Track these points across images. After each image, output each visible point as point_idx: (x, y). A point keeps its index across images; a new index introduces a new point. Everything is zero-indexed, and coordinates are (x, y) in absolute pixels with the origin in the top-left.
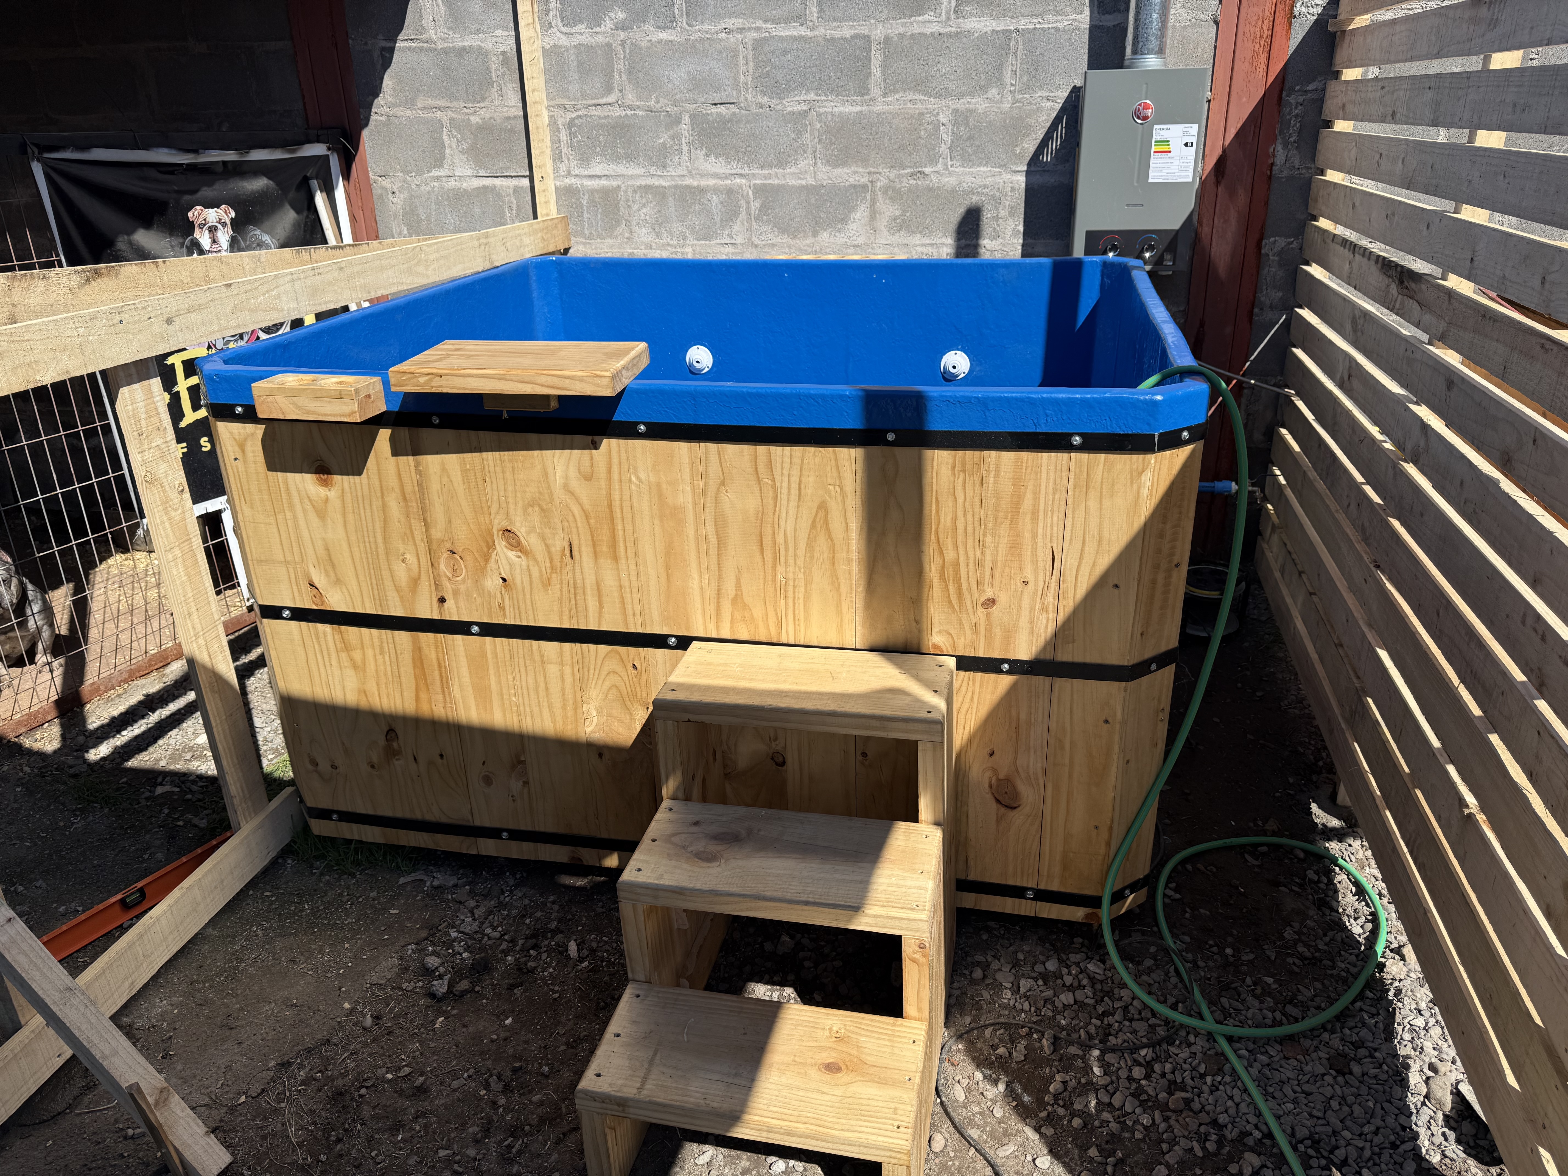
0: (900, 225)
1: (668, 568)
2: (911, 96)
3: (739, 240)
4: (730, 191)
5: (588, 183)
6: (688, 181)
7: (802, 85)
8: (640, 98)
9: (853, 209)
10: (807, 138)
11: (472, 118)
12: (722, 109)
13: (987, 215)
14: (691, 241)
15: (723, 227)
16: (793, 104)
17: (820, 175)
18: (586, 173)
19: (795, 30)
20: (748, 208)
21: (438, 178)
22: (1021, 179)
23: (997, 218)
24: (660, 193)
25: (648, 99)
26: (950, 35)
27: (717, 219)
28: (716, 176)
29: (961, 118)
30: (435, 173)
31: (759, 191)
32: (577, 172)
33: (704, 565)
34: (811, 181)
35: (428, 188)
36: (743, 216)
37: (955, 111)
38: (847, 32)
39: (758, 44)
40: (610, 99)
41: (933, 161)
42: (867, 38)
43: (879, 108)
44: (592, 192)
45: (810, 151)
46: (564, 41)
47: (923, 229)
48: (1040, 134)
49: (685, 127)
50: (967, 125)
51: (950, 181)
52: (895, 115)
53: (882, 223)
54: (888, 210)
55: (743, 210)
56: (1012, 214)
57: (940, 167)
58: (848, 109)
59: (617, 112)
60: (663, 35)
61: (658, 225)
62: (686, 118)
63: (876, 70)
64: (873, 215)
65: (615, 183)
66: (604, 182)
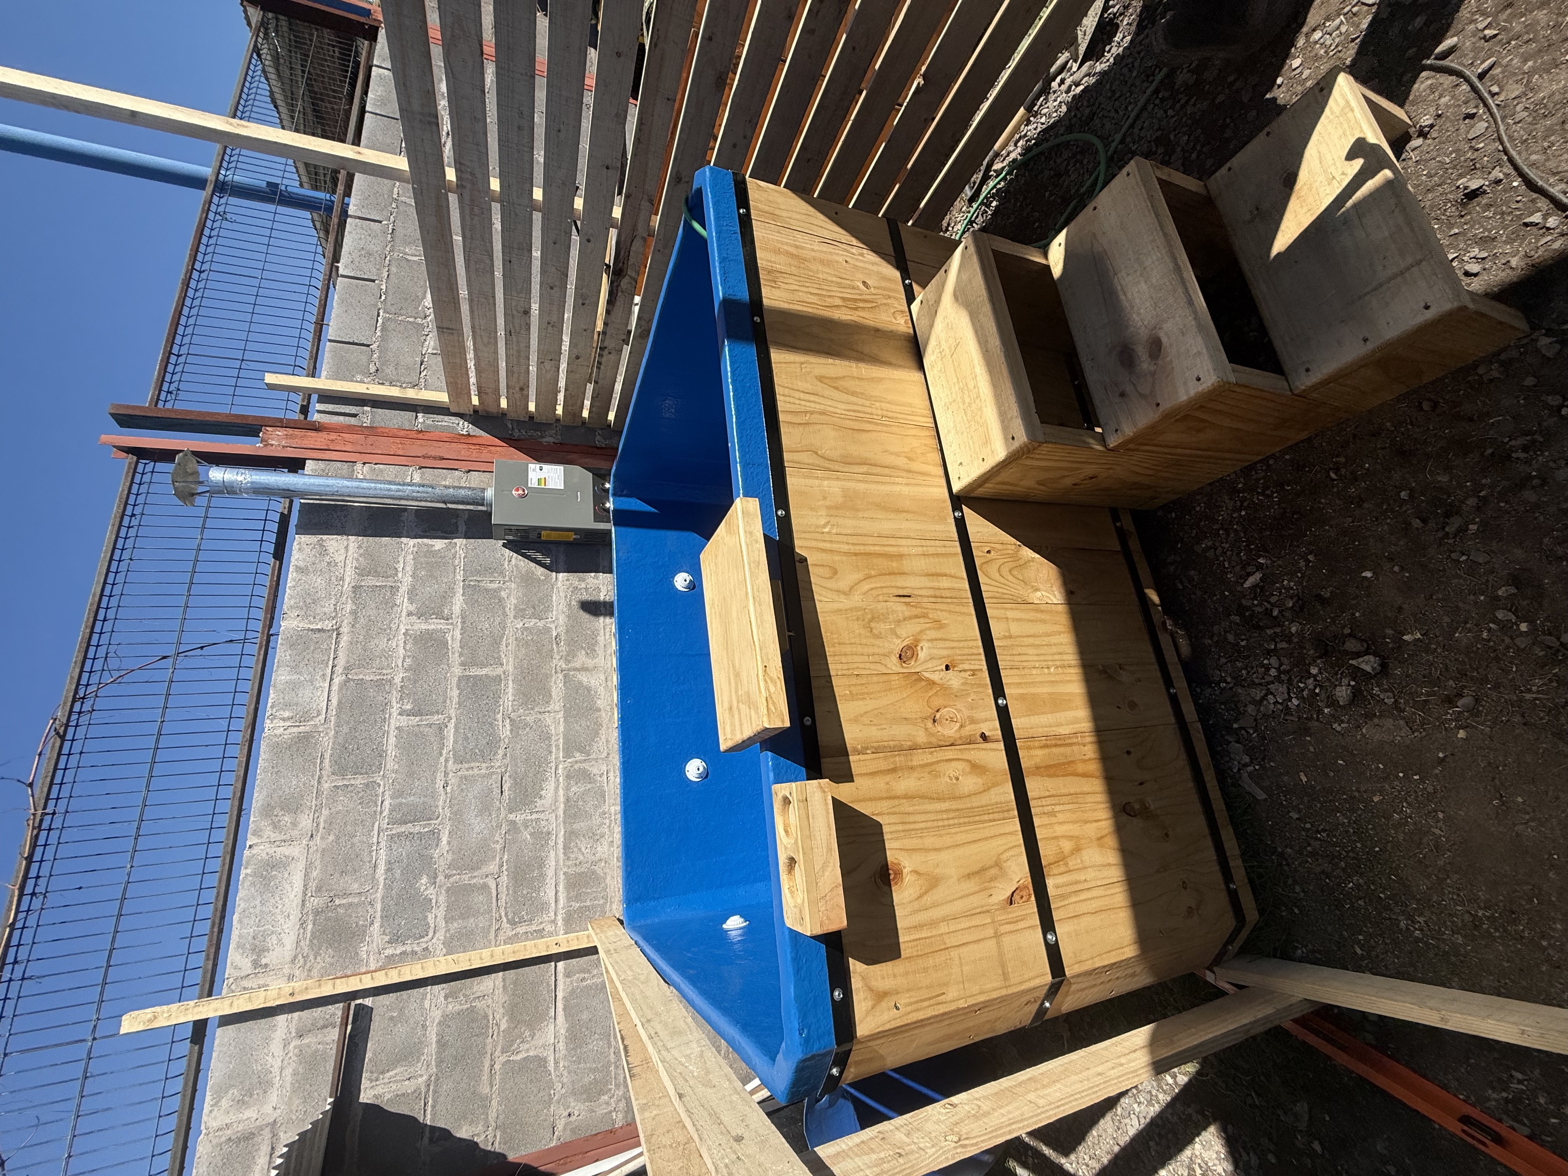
0: (591, 650)
1: (899, 511)
2: (503, 647)
3: (604, 768)
4: (568, 777)
5: (562, 902)
6: (561, 812)
7: (491, 724)
8: (494, 857)
9: (580, 683)
10: (530, 719)
11: (502, 1028)
12: (506, 787)
13: (586, 597)
14: (606, 808)
15: (595, 781)
16: (505, 731)
17: (557, 708)
18: (553, 905)
19: (450, 732)
20: (580, 762)
21: (556, 1063)
22: (562, 576)
23: (586, 589)
24: (571, 835)
25: (494, 850)
26: (463, 623)
27: (589, 786)
28: (557, 789)
29: (520, 613)
30: (551, 1067)
31: (568, 754)
32: (552, 914)
33: (887, 479)
34: (561, 714)
35: (565, 1073)
36: (586, 766)
37: (515, 617)
38: (456, 693)
39: (459, 760)
40: (493, 886)
41: (548, 630)
42: (460, 679)
43: (511, 669)
44: (569, 899)
45: (539, 716)
46: (441, 935)
47: (594, 635)
48: (532, 565)
49: (518, 817)
50: (524, 610)
51: (562, 620)
52: (516, 657)
53: (590, 663)
54: (581, 659)
55: (582, 765)
56: (584, 580)
57: (553, 626)
58: (510, 690)
59: (504, 879)
60: (445, 839)
61: (595, 837)
62: (512, 817)
63: (483, 672)
64: (584, 669)
65: (562, 877)
66: (561, 888)
